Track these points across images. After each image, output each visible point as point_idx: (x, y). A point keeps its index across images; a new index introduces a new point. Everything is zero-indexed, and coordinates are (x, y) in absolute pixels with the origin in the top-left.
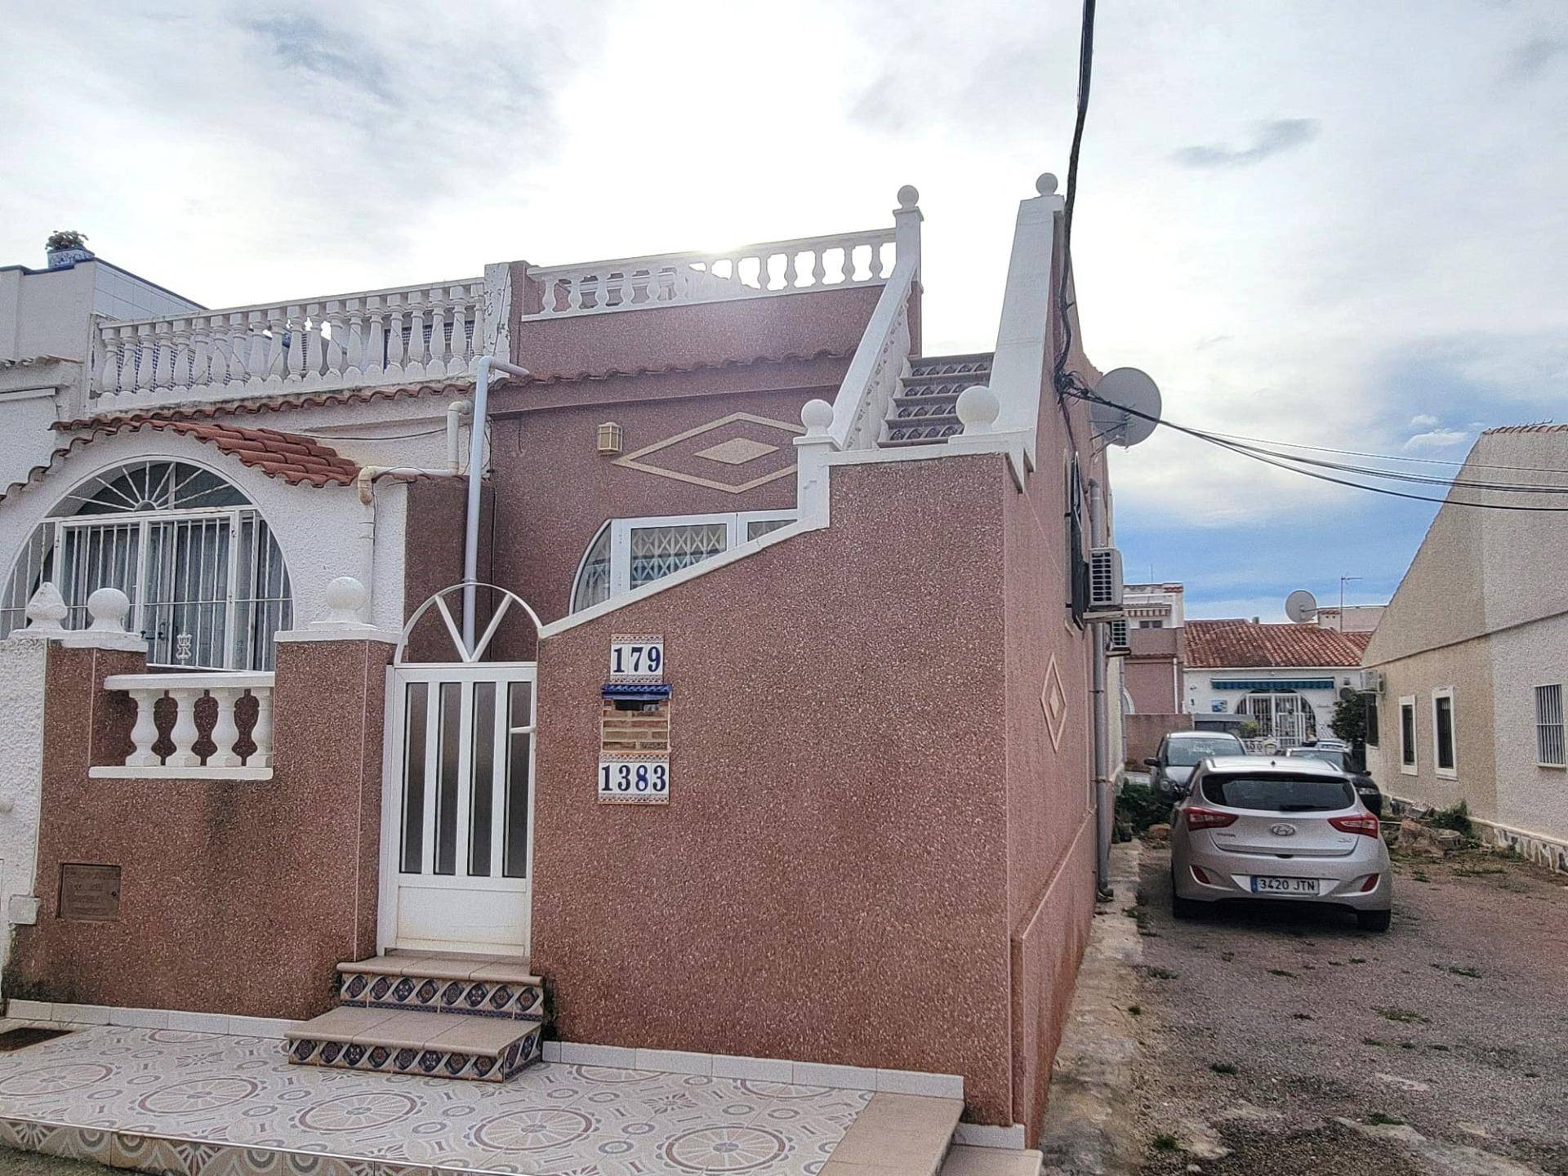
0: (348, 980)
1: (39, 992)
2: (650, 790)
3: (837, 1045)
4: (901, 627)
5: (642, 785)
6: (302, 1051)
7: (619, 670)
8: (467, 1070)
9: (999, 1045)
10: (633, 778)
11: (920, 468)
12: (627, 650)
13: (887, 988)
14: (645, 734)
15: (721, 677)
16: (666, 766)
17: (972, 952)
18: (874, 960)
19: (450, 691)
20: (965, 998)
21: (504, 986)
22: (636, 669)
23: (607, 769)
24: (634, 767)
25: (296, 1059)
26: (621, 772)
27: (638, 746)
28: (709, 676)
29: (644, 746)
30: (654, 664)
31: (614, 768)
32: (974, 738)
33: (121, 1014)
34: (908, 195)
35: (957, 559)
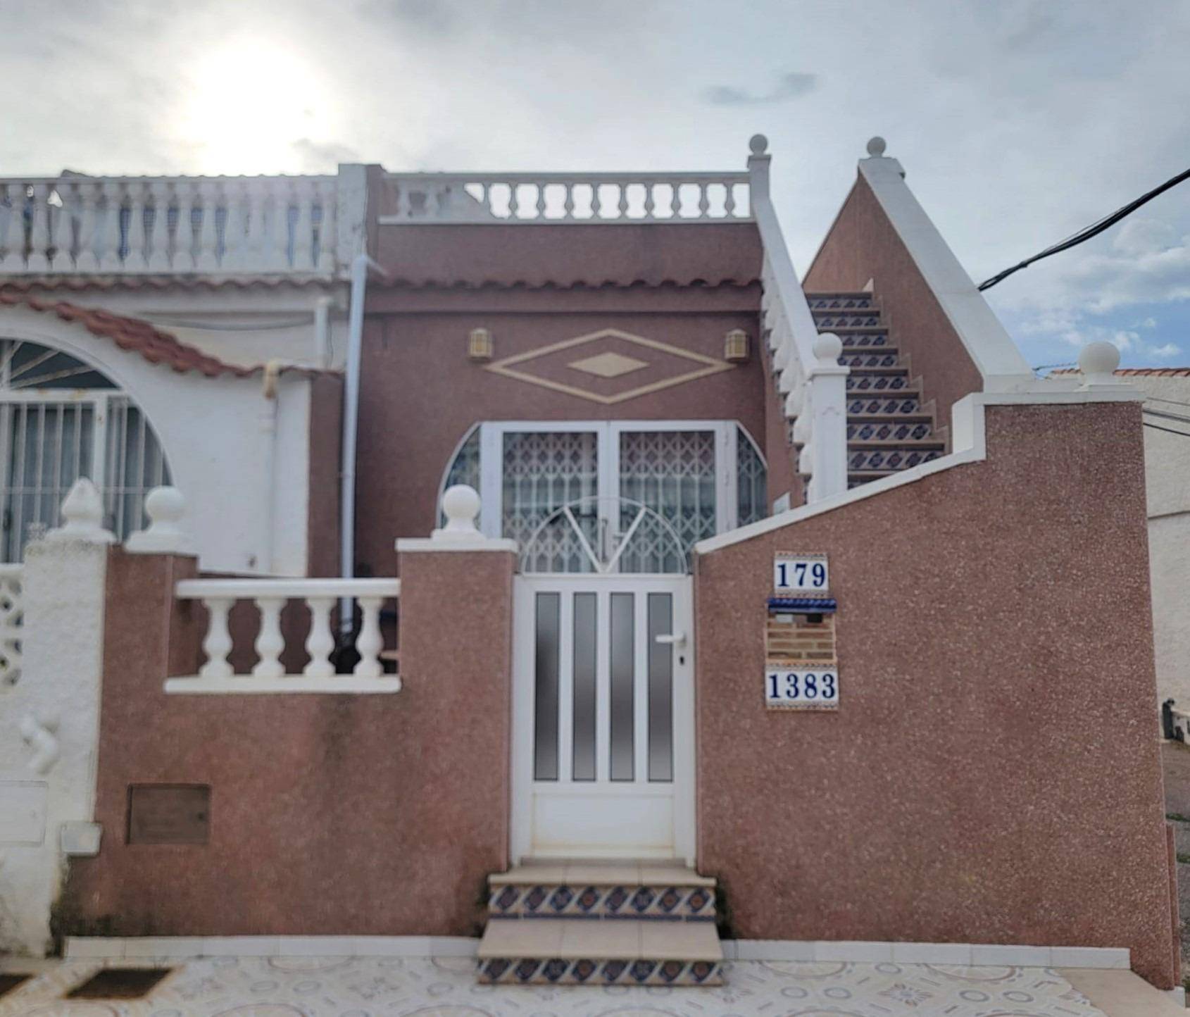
0: (497, 894)
1: (106, 928)
2: (820, 697)
3: (1011, 928)
4: (1054, 551)
5: (811, 692)
6: (494, 971)
7: (783, 584)
8: (684, 976)
9: (1161, 920)
10: (802, 686)
11: (1066, 412)
12: (790, 565)
13: (1057, 873)
14: (809, 645)
15: (885, 593)
16: (835, 675)
17: (1133, 839)
18: (1043, 849)
19: (585, 601)
20: (1128, 879)
21: (672, 891)
22: (801, 583)
23: (774, 678)
24: (801, 675)
25: (486, 978)
26: (789, 679)
27: (804, 655)
28: (873, 591)
29: (810, 656)
30: (819, 580)
31: (782, 676)
32: (1125, 650)
33: (217, 945)
34: (759, 143)
35: (1103, 492)
